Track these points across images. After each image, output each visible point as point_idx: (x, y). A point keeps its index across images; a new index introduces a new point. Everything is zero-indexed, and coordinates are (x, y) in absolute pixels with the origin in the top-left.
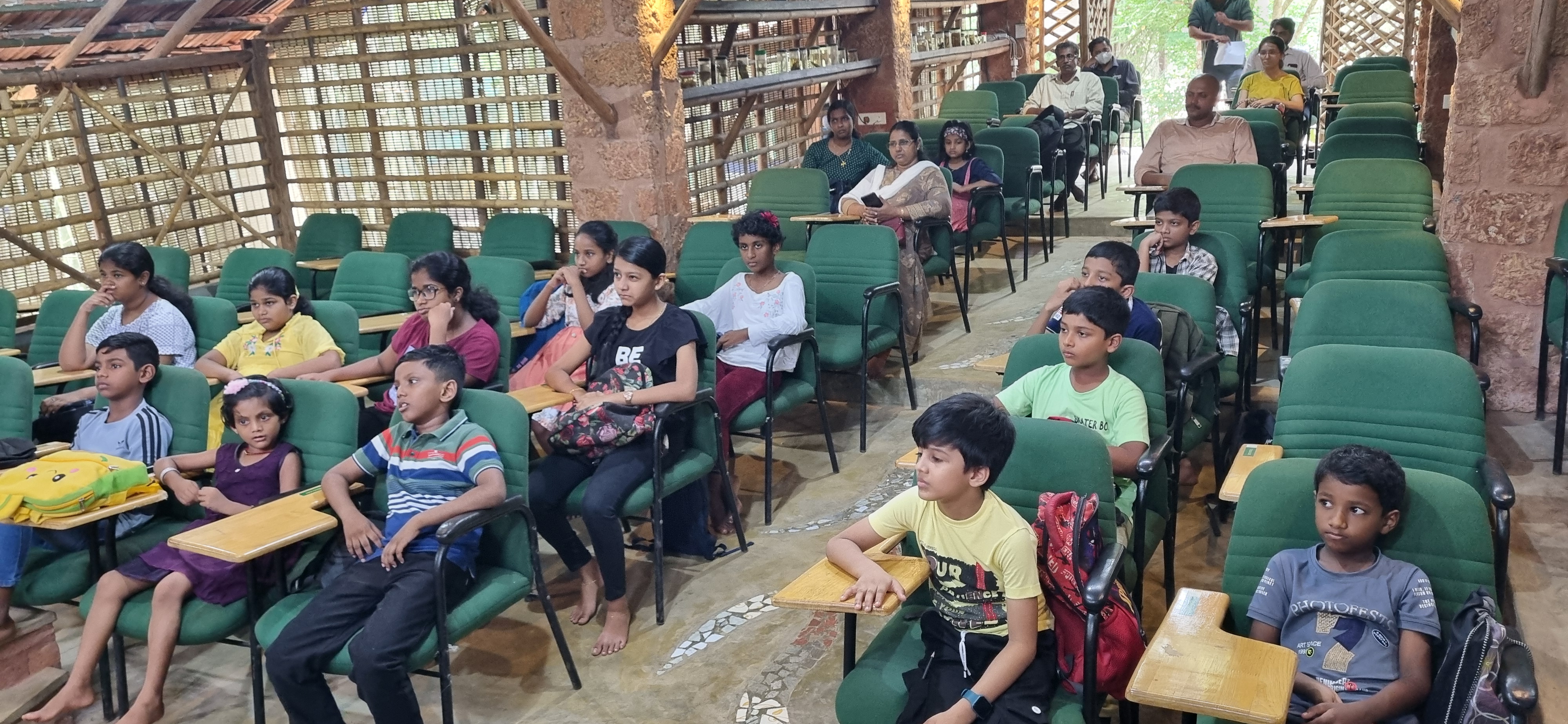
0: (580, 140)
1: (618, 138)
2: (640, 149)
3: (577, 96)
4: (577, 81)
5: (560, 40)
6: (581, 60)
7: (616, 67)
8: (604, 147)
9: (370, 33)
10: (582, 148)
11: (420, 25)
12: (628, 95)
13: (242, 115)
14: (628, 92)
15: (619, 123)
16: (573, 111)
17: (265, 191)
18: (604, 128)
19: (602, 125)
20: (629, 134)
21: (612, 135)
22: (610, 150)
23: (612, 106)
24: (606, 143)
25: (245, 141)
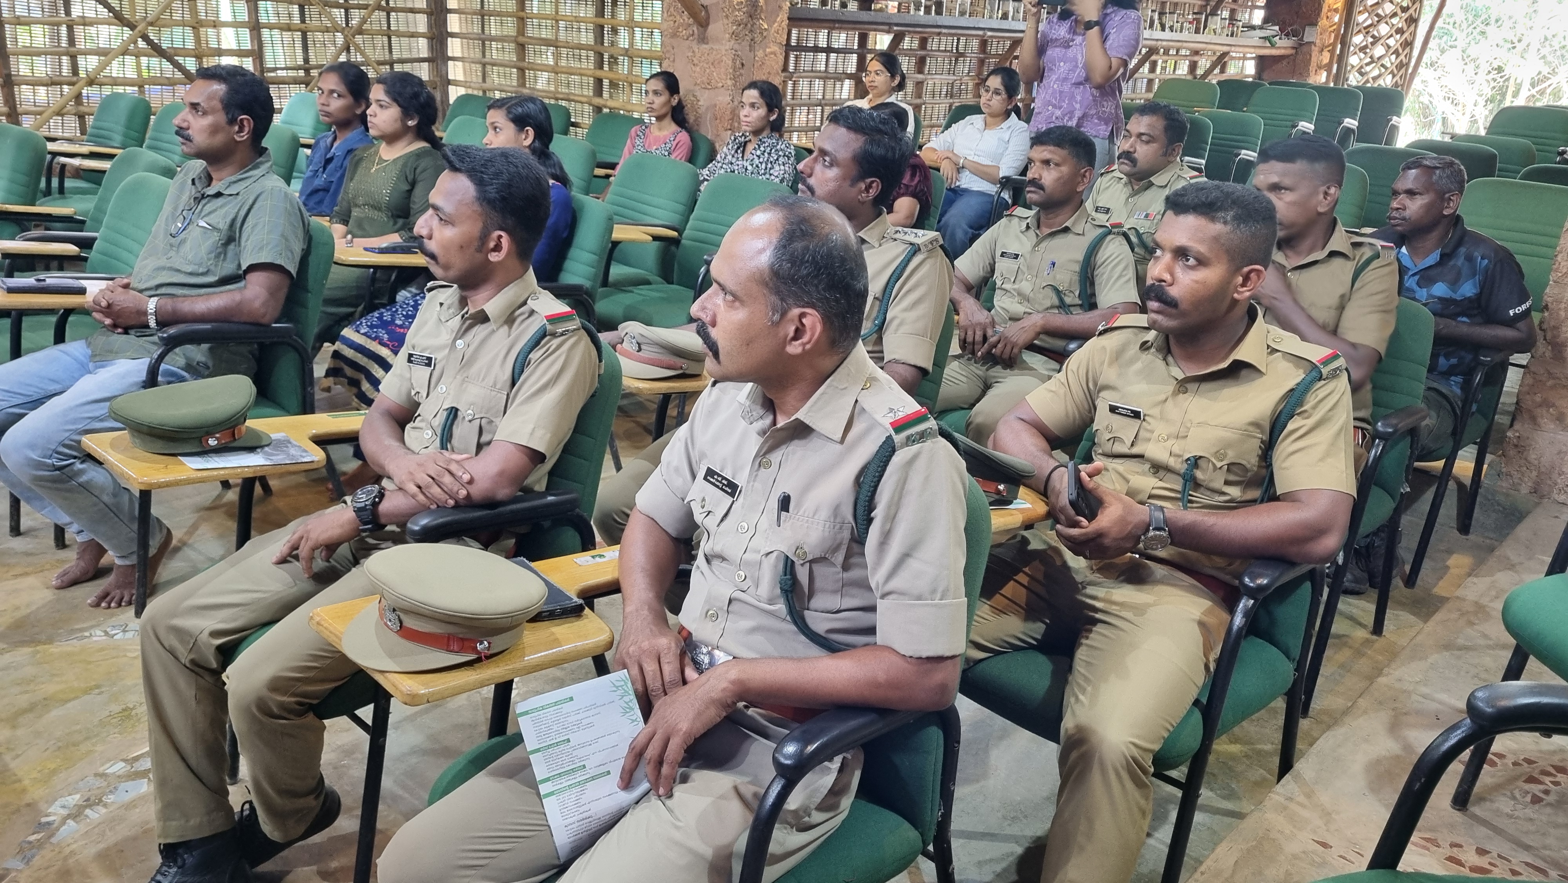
0: (674, 42)
2: (724, 58)
8: (693, 52)
10: (674, 50)
15: (710, 27)
16: (672, 9)
17: (428, 64)
18: (696, 31)
20: (717, 40)
21: (703, 39)
22: (698, 55)
23: (705, 7)
24: (695, 47)
25: (412, 11)
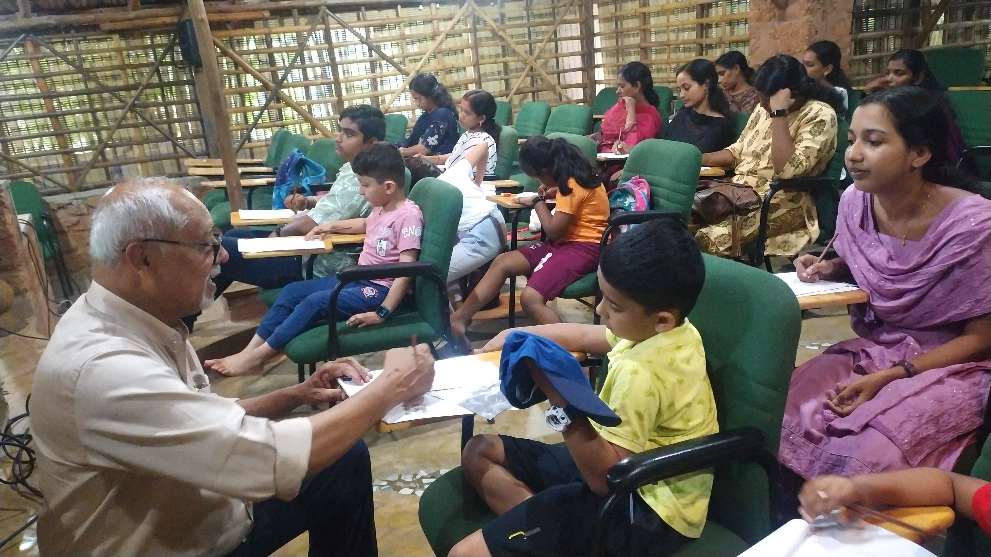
1: (786, 20)
8: (775, 29)
13: (573, 21)
15: (788, 8)
16: (757, 1)
17: (581, 72)
18: (776, 13)
20: (794, 16)
21: (783, 18)
22: (779, 31)
24: (777, 26)
25: (571, 38)
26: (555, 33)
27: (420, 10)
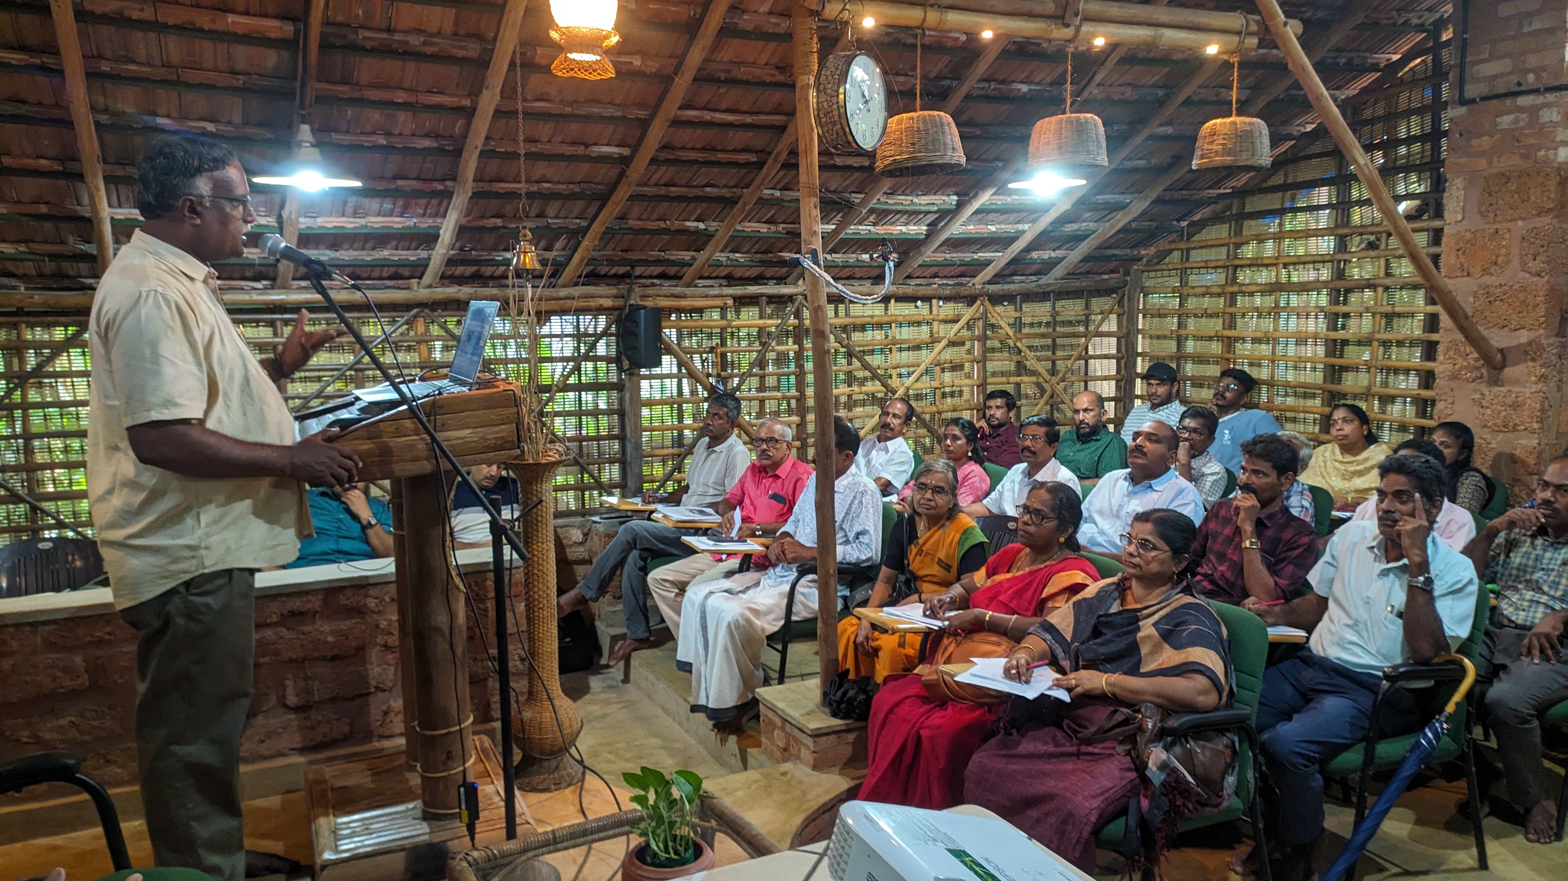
0: (1453, 384)
1: (1502, 386)
2: (1529, 401)
3: (1460, 337)
4: (1463, 320)
5: (1449, 277)
6: (1471, 299)
7: (1514, 309)
8: (1482, 394)
9: (1242, 266)
10: (1455, 393)
11: (1295, 260)
12: (1523, 340)
13: (1109, 334)
14: (1524, 337)
15: (1506, 370)
16: (1451, 353)
18: (1485, 374)
19: (1484, 371)
20: (1517, 382)
21: (1495, 381)
22: (1488, 398)
23: (1501, 351)
24: (1486, 391)
25: (1106, 357)
26: (1086, 349)
27: (916, 307)
